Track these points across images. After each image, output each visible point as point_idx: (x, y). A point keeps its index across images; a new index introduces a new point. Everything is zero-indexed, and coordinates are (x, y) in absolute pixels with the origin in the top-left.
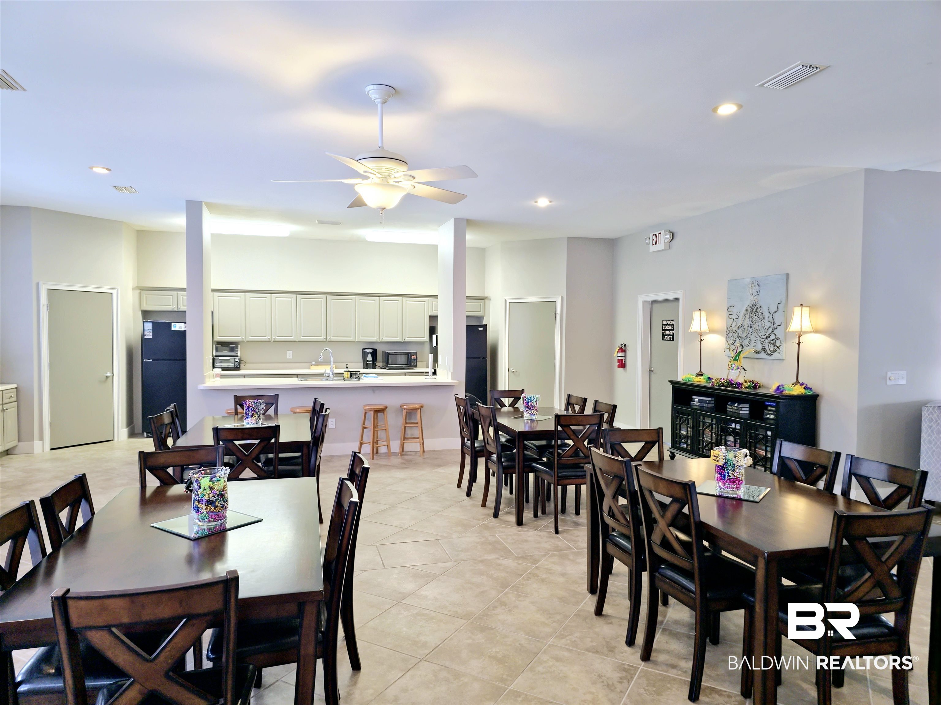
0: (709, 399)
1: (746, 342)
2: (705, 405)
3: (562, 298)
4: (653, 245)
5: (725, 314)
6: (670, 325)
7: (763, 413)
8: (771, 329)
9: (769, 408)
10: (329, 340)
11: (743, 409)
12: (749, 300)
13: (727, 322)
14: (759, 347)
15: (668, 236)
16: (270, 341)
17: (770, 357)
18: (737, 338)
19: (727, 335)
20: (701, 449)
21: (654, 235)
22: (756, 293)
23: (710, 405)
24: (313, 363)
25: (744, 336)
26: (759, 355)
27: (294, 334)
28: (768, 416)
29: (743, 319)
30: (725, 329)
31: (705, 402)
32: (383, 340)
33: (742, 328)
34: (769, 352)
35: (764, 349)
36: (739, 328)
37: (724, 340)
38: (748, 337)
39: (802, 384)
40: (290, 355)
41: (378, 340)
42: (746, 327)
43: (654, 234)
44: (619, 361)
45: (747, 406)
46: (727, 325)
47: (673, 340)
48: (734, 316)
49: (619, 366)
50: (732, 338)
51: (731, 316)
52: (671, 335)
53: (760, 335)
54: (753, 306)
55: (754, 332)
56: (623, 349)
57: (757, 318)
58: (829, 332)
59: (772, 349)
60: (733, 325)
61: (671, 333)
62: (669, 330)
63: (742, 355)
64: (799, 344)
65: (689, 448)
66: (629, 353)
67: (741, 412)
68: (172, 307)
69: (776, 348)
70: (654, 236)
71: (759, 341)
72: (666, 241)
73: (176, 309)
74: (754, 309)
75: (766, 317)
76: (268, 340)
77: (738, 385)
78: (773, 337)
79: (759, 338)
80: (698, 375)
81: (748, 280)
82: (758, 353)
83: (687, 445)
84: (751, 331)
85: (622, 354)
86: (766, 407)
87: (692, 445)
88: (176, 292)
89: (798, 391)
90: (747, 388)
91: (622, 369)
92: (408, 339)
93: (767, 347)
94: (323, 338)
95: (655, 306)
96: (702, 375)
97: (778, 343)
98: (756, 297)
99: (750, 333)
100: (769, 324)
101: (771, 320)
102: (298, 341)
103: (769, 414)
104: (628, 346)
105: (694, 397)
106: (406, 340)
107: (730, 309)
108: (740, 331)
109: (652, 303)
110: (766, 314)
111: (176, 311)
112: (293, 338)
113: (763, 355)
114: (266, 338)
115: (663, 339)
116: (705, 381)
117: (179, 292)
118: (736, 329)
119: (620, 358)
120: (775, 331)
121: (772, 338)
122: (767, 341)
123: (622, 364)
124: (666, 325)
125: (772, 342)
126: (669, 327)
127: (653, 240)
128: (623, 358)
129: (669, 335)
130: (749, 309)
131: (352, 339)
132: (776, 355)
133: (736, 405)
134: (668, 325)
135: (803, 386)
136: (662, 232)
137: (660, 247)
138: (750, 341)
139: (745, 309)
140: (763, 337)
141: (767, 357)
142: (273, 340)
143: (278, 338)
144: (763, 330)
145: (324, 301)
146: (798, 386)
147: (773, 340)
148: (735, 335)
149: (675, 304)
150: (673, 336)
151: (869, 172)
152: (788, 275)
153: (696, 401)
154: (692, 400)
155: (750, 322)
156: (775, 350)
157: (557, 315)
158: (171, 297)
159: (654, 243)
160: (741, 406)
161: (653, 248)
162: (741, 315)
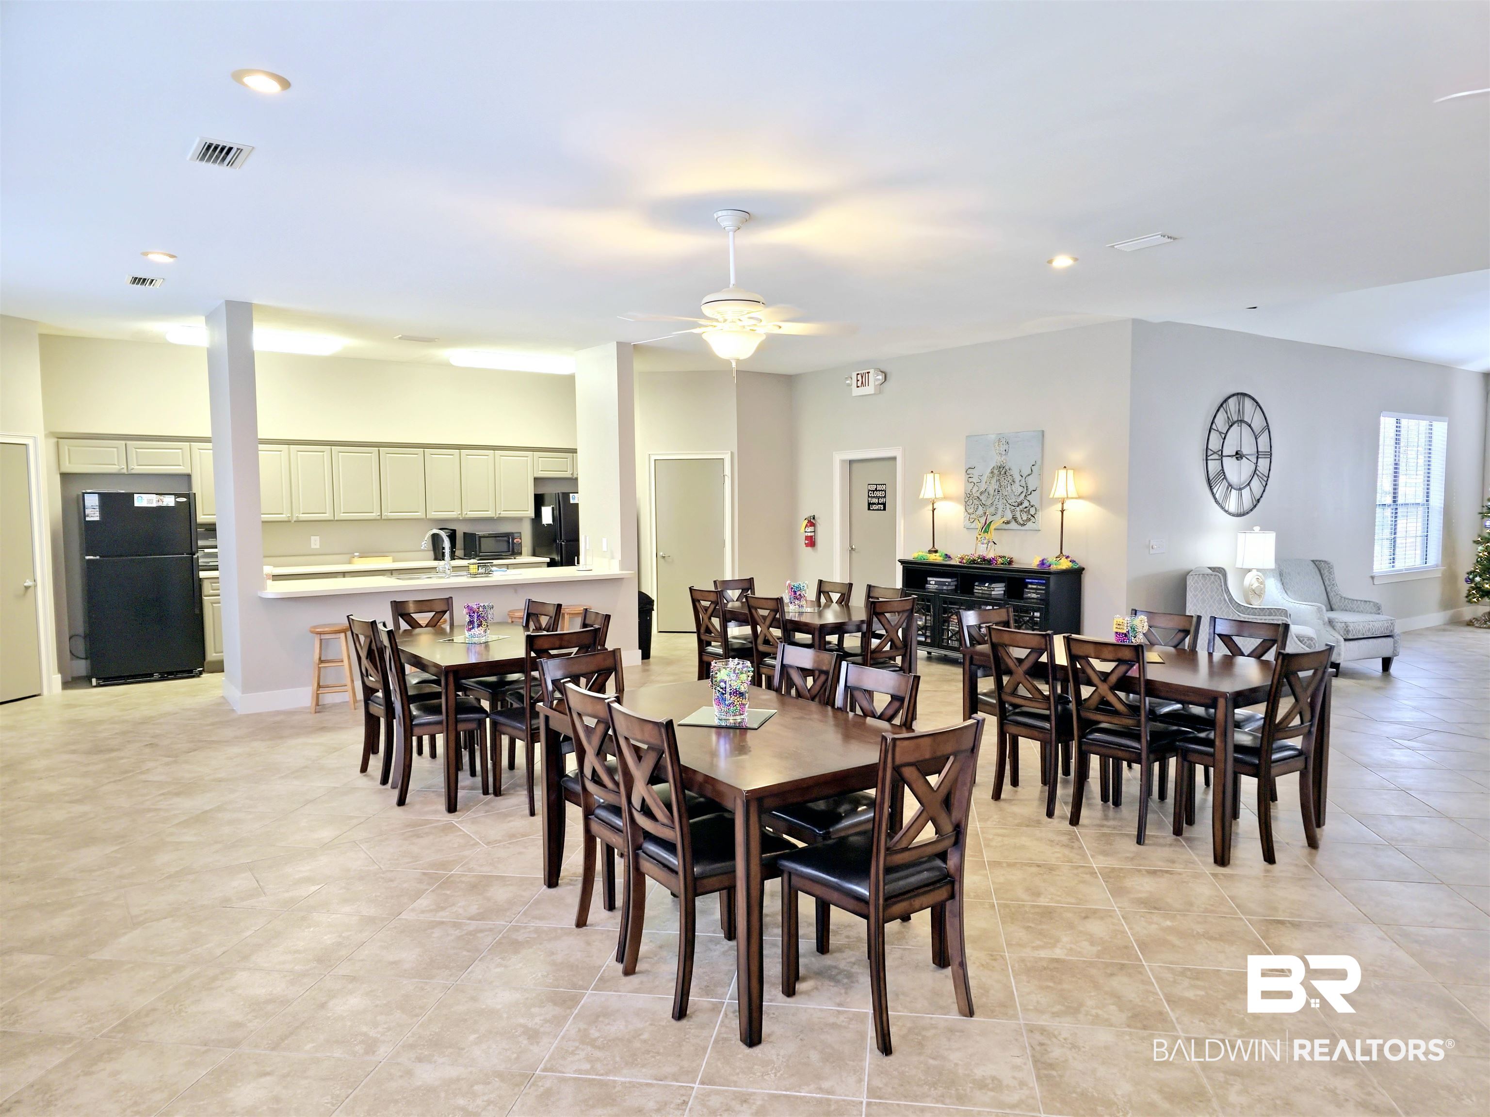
0: (949, 580)
1: (992, 510)
2: (945, 588)
3: (732, 454)
4: (858, 387)
5: (963, 477)
6: (879, 491)
7: (1023, 593)
8: (1023, 495)
9: (1030, 586)
10: (386, 518)
11: (996, 589)
12: (995, 460)
13: (965, 487)
14: (1009, 516)
15: (880, 377)
16: (290, 521)
17: (1023, 528)
18: (980, 506)
19: (966, 502)
20: (945, 641)
21: (858, 374)
22: (1004, 453)
23: (950, 588)
24: (357, 554)
25: (989, 503)
26: (1008, 525)
27: (329, 509)
28: (1029, 595)
29: (988, 483)
30: (963, 495)
31: (943, 584)
32: (467, 516)
33: (986, 494)
34: (1022, 522)
35: (1015, 519)
36: (981, 493)
37: (962, 508)
38: (995, 504)
39: (1067, 557)
40: (315, 542)
41: (460, 516)
42: (992, 492)
43: (859, 372)
44: (807, 538)
45: (1003, 585)
46: (965, 490)
47: (884, 509)
48: (975, 480)
49: (807, 545)
50: (973, 506)
51: (970, 480)
52: (881, 504)
53: (1010, 502)
54: (1000, 467)
55: (1001, 498)
56: (812, 522)
57: (1007, 482)
58: (1095, 498)
59: (1025, 518)
60: (974, 490)
61: (881, 501)
62: (878, 498)
63: (993, 527)
64: (1062, 511)
65: (929, 641)
66: (819, 528)
67: (993, 593)
68: (117, 467)
69: (1030, 516)
70: (859, 377)
71: (1008, 508)
72: (877, 383)
73: (125, 471)
74: (1002, 471)
75: (1017, 481)
76: (286, 519)
77: (990, 561)
78: (1026, 504)
79: (1008, 505)
80: (930, 552)
81: (993, 437)
82: (1008, 523)
83: (926, 637)
84: (998, 497)
85: (811, 529)
86: (1025, 585)
87: (932, 637)
88: (123, 442)
89: (1065, 565)
90: (1002, 564)
91: (809, 548)
92: (504, 514)
93: (1018, 515)
94: (375, 515)
95: (855, 466)
96: (936, 552)
97: (1032, 511)
98: (1004, 457)
99: (997, 500)
100: (1020, 489)
101: (1023, 483)
102: (337, 521)
103: (1030, 593)
104: (819, 518)
105: (929, 579)
106: (501, 516)
107: (970, 471)
108: (983, 498)
109: (851, 462)
110: (1017, 478)
111: (124, 474)
112: (328, 516)
113: (1013, 525)
114: (283, 517)
115: (869, 509)
116: (941, 558)
117: (129, 442)
118: (978, 495)
119: (809, 534)
120: (1029, 498)
121: (1024, 506)
122: (1018, 509)
123: (811, 542)
124: (874, 491)
125: (1025, 510)
126: (879, 494)
127: (858, 381)
128: (812, 534)
129: (879, 504)
130: (996, 472)
131: (420, 515)
132: (1030, 525)
133: (987, 585)
134: (876, 490)
135: (1069, 559)
136: (872, 371)
137: (869, 390)
138: (997, 509)
139: (989, 471)
140: (1014, 504)
141: (1019, 527)
142: (295, 519)
143: (303, 517)
144: (1013, 496)
145: (375, 456)
146: (1064, 560)
147: (1026, 508)
148: (976, 502)
149: (891, 462)
150: (884, 504)
151: (1136, 322)
152: (1043, 431)
153: (932, 583)
154: (927, 582)
155: (996, 487)
156: (1030, 520)
157: (726, 477)
158: (115, 449)
159: (859, 383)
160: (993, 585)
161: (857, 392)
162: (984, 479)
